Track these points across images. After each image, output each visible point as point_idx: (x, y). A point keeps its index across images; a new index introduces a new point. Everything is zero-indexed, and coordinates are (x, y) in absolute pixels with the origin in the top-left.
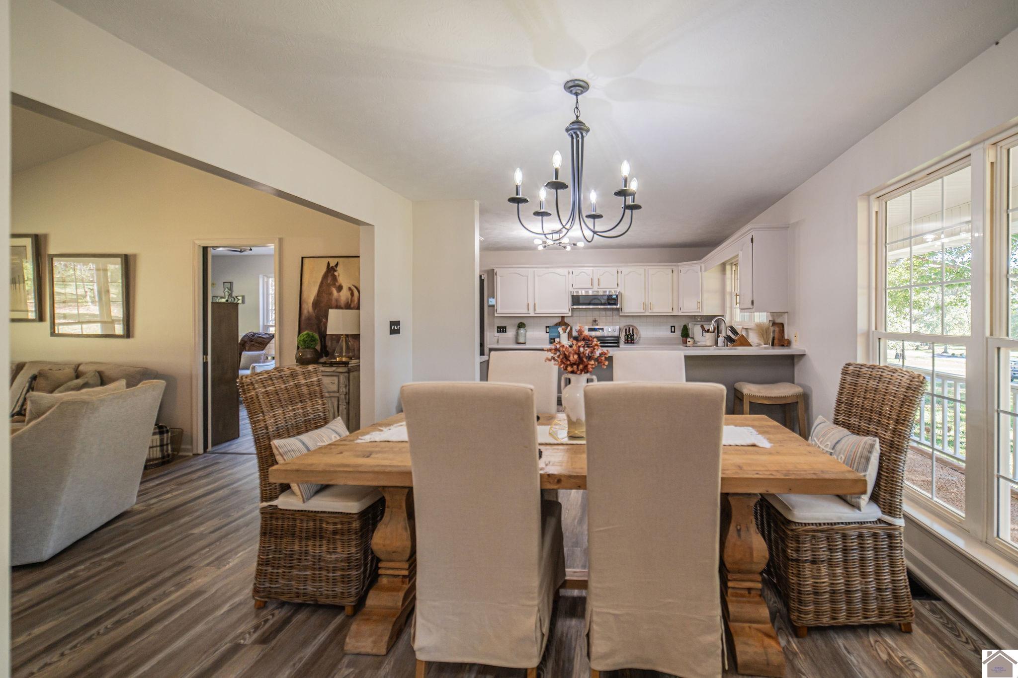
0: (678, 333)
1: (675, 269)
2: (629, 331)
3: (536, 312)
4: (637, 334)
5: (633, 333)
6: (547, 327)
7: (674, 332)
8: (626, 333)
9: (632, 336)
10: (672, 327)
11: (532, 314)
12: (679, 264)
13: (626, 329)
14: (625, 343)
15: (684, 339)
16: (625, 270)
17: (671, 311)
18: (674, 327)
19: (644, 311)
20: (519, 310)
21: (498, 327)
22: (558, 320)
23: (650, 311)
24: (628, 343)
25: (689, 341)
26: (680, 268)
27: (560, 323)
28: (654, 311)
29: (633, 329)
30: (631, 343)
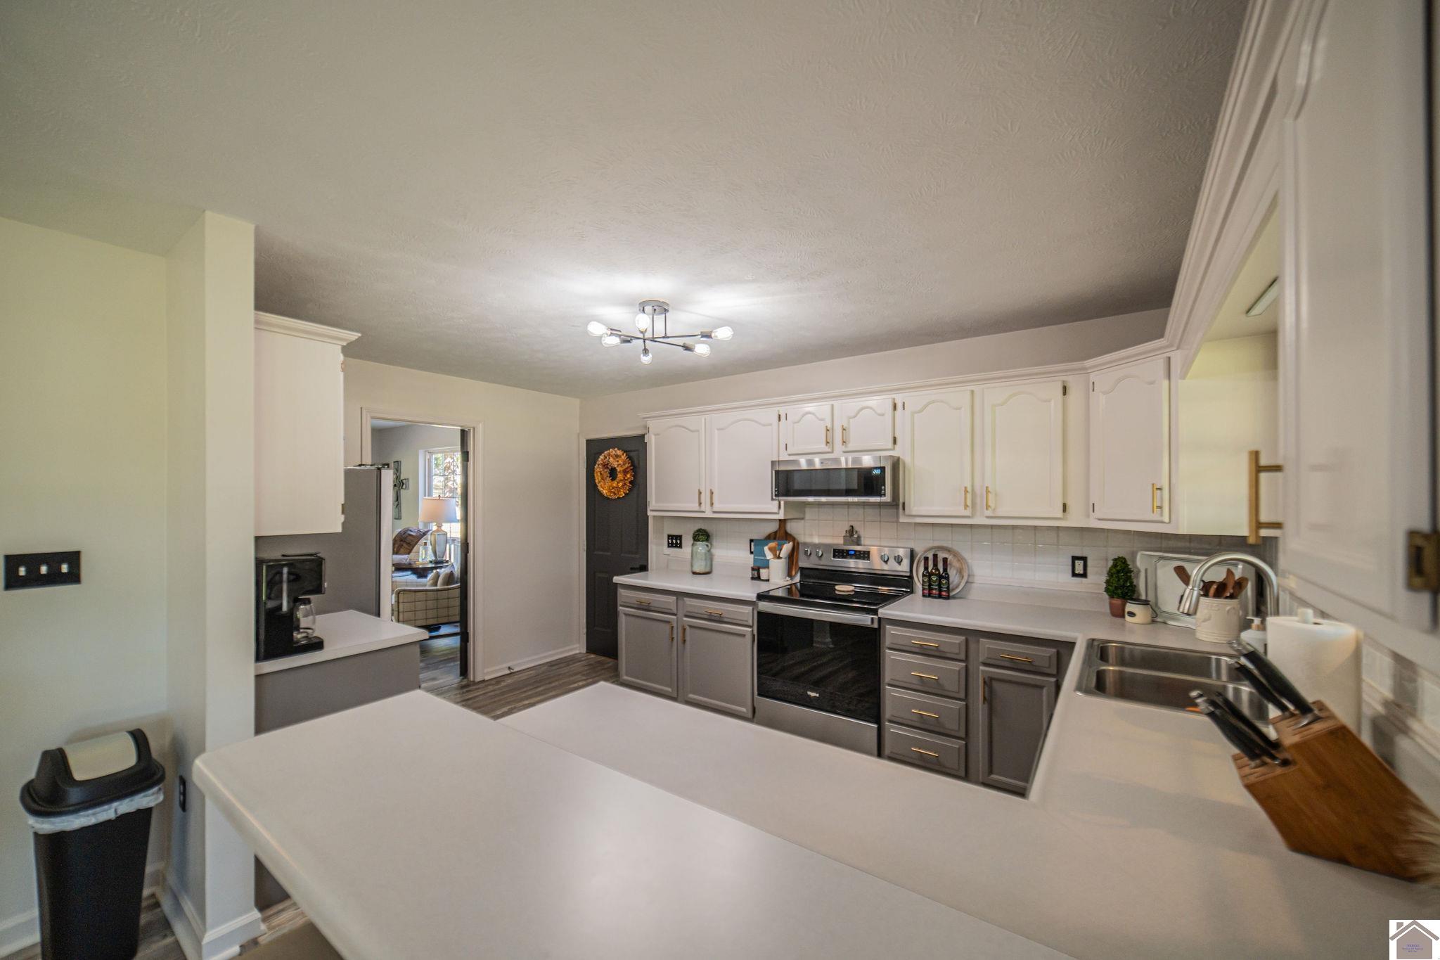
0: (1098, 578)
1: (1072, 380)
2: (935, 564)
3: (715, 510)
4: (960, 572)
5: (945, 570)
6: (751, 541)
7: (1084, 575)
8: (926, 568)
9: (940, 577)
10: (1074, 559)
11: (709, 514)
12: (1088, 363)
13: (926, 559)
14: (924, 595)
15: (1117, 602)
16: (913, 400)
17: (1059, 514)
18: (1084, 559)
19: (968, 513)
20: (686, 504)
21: (669, 536)
22: (773, 527)
23: (989, 513)
24: (930, 595)
25: (1132, 614)
26: (1093, 377)
27: (775, 533)
28: (1000, 513)
29: (945, 560)
30: (940, 596)
